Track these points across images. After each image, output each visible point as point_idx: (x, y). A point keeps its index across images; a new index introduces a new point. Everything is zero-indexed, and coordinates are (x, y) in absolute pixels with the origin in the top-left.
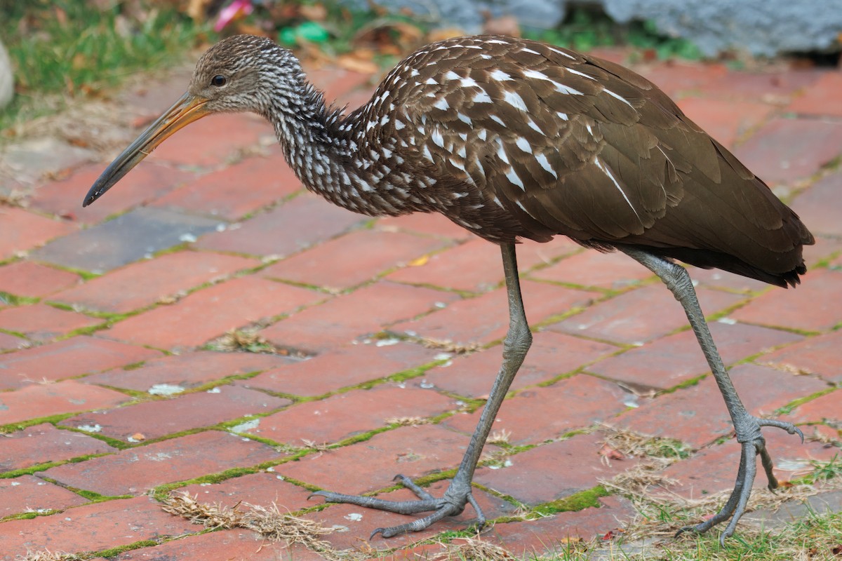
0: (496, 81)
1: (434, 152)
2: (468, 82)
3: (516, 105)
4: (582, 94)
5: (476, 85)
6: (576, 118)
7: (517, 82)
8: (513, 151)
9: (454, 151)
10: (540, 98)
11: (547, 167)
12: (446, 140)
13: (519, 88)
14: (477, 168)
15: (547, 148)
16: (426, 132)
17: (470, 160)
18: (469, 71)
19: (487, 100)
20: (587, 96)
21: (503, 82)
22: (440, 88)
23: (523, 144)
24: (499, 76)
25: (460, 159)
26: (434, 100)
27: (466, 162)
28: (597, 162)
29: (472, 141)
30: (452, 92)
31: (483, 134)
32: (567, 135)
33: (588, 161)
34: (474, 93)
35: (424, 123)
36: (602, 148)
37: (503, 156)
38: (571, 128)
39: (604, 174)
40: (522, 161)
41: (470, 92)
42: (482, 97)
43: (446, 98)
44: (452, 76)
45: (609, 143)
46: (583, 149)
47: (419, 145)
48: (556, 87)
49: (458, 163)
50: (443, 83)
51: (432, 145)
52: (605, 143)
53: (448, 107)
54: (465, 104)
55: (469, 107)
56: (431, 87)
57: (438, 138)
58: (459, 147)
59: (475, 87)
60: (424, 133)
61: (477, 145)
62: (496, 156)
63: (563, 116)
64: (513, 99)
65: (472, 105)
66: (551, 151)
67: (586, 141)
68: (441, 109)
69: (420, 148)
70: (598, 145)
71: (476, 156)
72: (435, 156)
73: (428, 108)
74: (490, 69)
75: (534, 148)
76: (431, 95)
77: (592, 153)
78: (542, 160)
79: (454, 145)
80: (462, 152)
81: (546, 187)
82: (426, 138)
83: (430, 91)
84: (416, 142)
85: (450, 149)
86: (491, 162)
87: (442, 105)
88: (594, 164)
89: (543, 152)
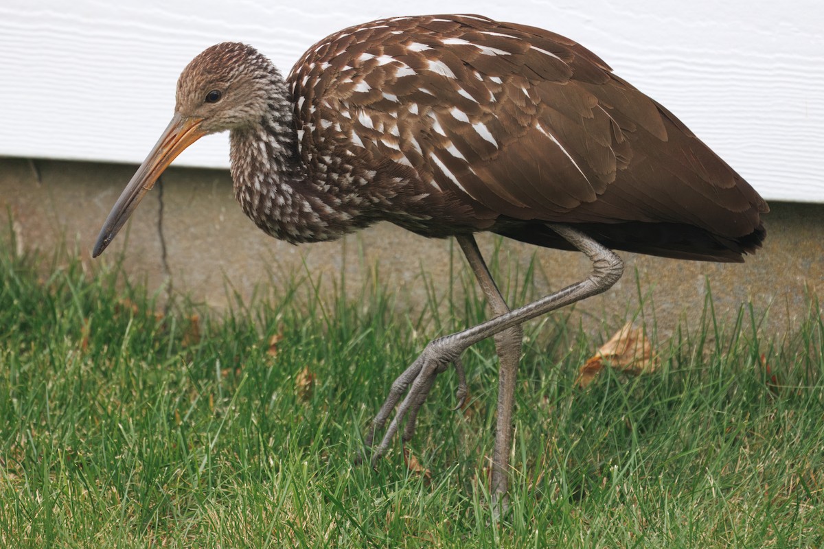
0: (416, 53)
1: (363, 135)
2: (384, 60)
3: (442, 74)
4: (509, 54)
5: (394, 60)
6: (510, 80)
7: (437, 51)
8: (449, 122)
9: (385, 130)
10: (467, 64)
11: (487, 136)
12: (375, 120)
13: (441, 56)
14: (412, 146)
15: (485, 115)
16: (351, 115)
17: (404, 138)
18: (382, 48)
19: (411, 72)
20: (516, 56)
21: (422, 52)
22: (355, 72)
23: (458, 114)
24: (415, 47)
25: (393, 138)
26: (353, 84)
27: (401, 140)
28: (538, 126)
29: (404, 117)
30: (370, 72)
31: (414, 109)
32: (504, 100)
33: (530, 125)
34: (395, 69)
35: (348, 107)
36: (542, 111)
37: (439, 129)
38: (507, 91)
39: (548, 139)
40: (460, 132)
41: (389, 68)
42: (404, 71)
43: (365, 80)
44: (365, 57)
45: (548, 105)
46: (522, 114)
47: (345, 130)
48: (481, 50)
49: (391, 143)
50: (357, 66)
51: (360, 129)
52: (545, 106)
53: (369, 88)
54: (387, 83)
55: (393, 84)
56: (347, 73)
57: (365, 119)
58: (390, 125)
59: (393, 63)
60: (349, 117)
61: (410, 120)
62: (432, 130)
63: (496, 80)
64: (436, 67)
65: (396, 80)
66: (490, 118)
67: (524, 105)
68: (363, 91)
69: (347, 133)
70: (538, 108)
71: (410, 133)
72: (365, 140)
73: (348, 95)
74: (405, 43)
75: (471, 117)
76: (348, 80)
77: (532, 117)
78: (481, 129)
79: (385, 124)
80: (395, 131)
81: (488, 158)
82: (353, 122)
83: (345, 77)
84: (341, 127)
85: (381, 129)
86: (428, 137)
87: (362, 87)
88: (536, 130)
89: (481, 120)
